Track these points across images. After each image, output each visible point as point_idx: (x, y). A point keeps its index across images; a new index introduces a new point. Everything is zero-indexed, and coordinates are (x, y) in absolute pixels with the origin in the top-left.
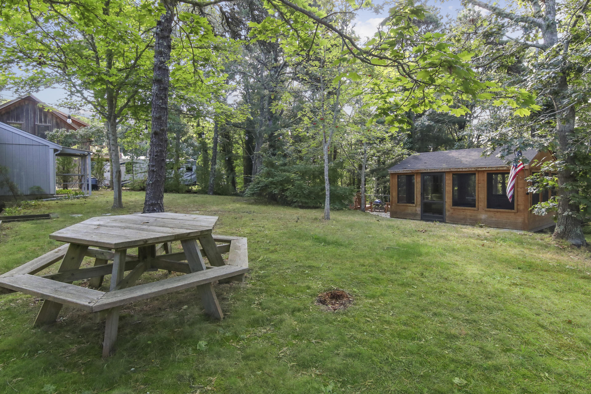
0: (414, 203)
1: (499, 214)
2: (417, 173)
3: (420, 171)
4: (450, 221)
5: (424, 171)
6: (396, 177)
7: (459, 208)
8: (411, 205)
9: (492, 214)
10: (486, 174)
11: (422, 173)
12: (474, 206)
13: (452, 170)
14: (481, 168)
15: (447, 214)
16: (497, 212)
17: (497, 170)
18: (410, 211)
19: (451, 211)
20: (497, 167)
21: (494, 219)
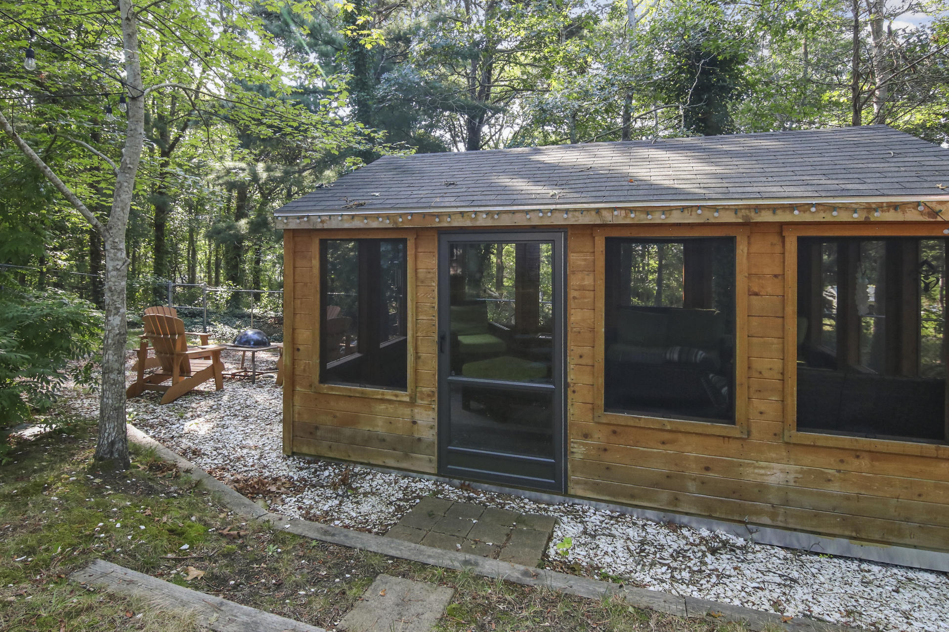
0: (403, 386)
1: (864, 463)
2: (419, 232)
3: (436, 223)
4: (595, 487)
5: (458, 222)
6: (315, 248)
7: (646, 419)
8: (389, 394)
9: (826, 464)
10: (792, 246)
11: (442, 232)
12: (727, 414)
13: (608, 218)
14: (774, 209)
15: (578, 450)
16: (857, 454)
17: (867, 223)
18: (380, 427)
19: (600, 437)
20: (869, 208)
21: (835, 488)
